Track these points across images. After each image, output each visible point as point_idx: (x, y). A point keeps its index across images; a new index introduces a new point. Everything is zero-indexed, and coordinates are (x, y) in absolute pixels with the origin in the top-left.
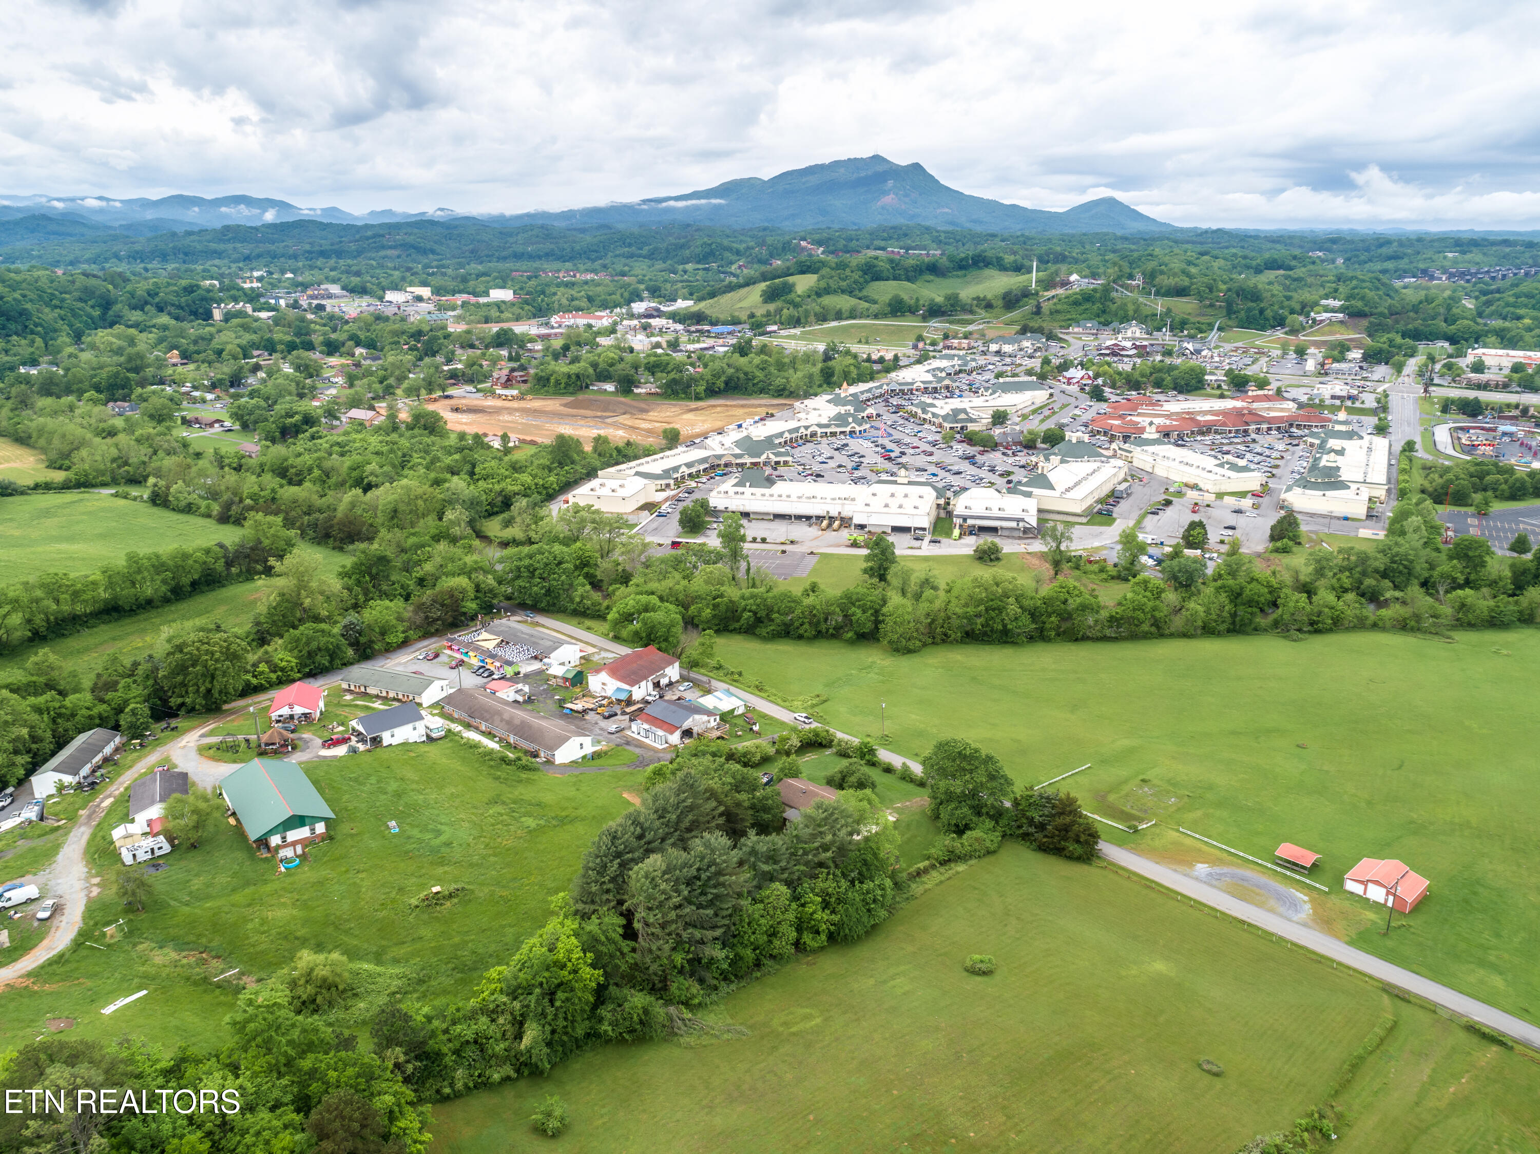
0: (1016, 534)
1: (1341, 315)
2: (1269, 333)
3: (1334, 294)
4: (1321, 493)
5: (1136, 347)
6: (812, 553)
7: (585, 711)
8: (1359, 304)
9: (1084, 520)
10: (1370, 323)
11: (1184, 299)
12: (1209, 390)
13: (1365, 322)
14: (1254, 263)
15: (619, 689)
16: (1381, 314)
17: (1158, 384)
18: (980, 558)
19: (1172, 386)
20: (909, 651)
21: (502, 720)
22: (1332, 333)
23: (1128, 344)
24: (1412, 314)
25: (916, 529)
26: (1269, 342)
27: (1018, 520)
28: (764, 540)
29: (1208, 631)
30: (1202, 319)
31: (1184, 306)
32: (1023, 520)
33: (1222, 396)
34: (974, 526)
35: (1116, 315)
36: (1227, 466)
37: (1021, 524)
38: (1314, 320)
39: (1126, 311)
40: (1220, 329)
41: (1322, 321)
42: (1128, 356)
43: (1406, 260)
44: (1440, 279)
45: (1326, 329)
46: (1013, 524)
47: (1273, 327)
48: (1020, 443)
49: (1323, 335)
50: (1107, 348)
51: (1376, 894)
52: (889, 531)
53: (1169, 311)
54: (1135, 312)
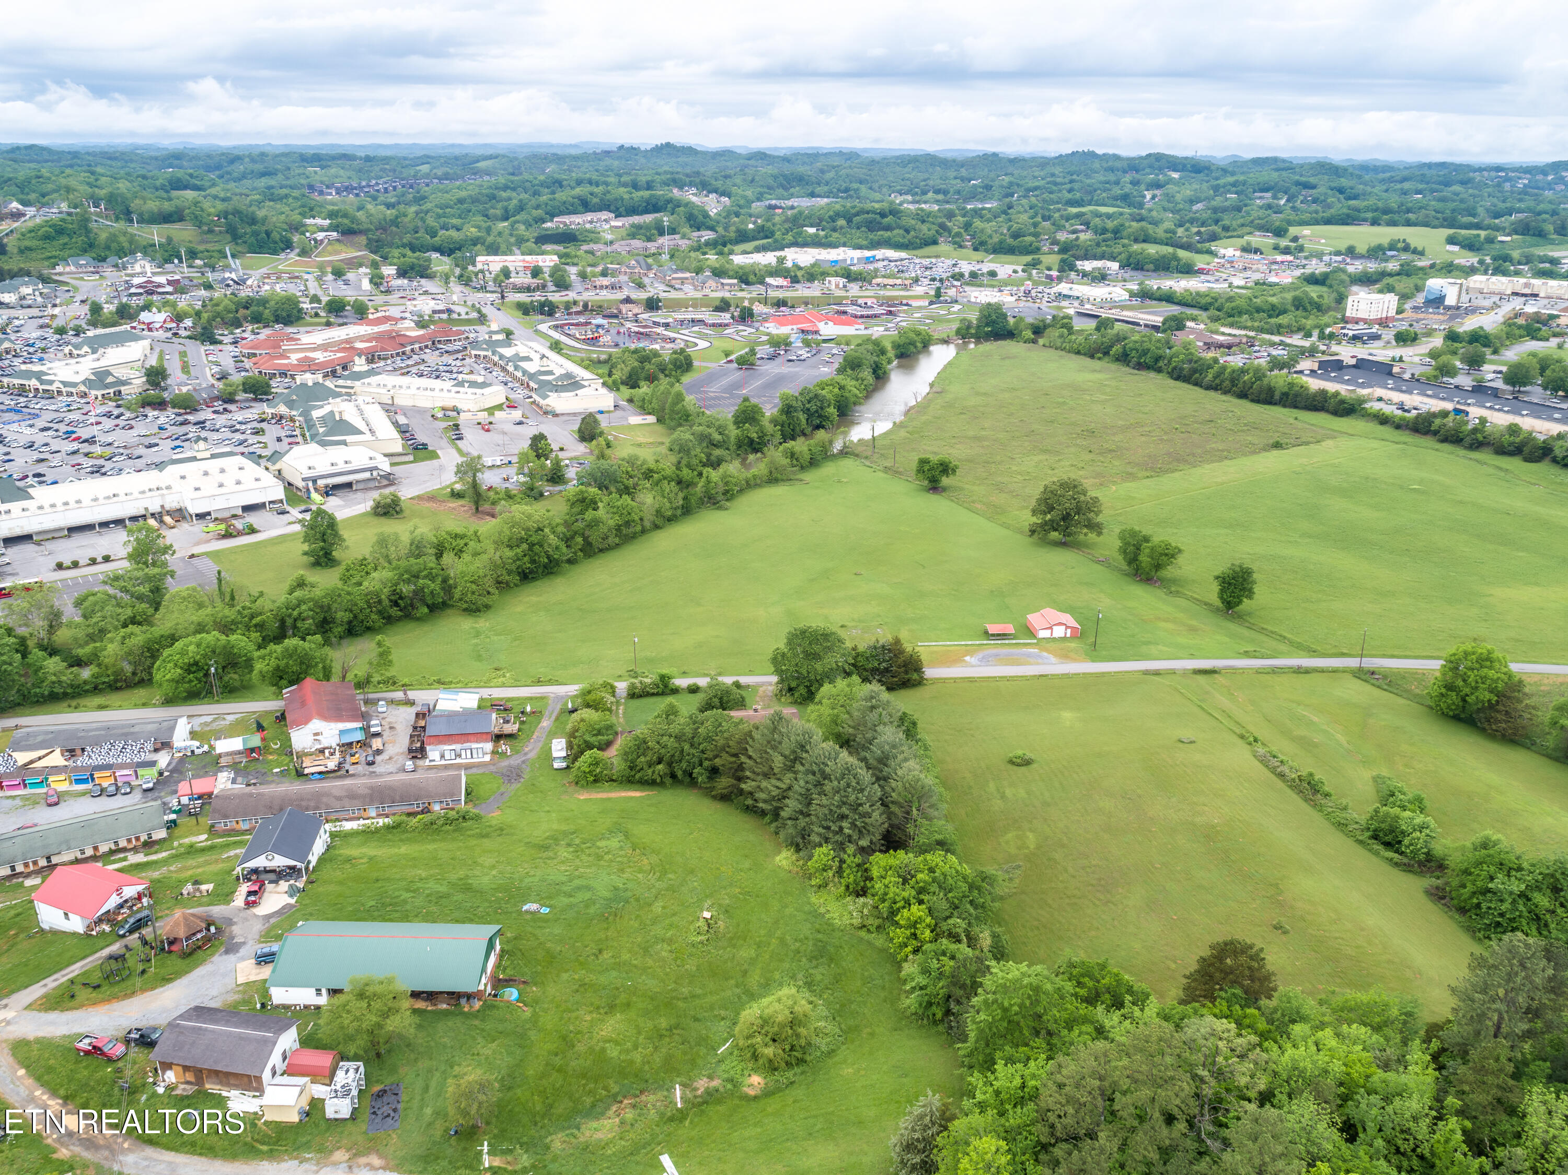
0: (372, 484)
1: (335, 234)
2: (282, 256)
3: (311, 211)
4: (573, 394)
5: (170, 283)
6: (192, 556)
7: (340, 766)
8: (346, 221)
9: (411, 458)
10: (369, 239)
11: (177, 226)
12: (308, 318)
13: (363, 240)
14: (158, 183)
15: (342, 733)
16: (369, 230)
17: (257, 319)
18: (385, 514)
19: (272, 318)
20: (487, 607)
21: (339, 798)
22: (337, 253)
23: (162, 279)
24: (394, 229)
25: (270, 502)
26: (290, 265)
27: (371, 470)
28: (107, 559)
29: (671, 520)
30: (209, 246)
31: (183, 233)
32: (376, 468)
33: (328, 324)
34: (327, 486)
35: (108, 248)
36: (466, 385)
37: (375, 473)
38: (315, 240)
39: (119, 243)
40: (233, 256)
41: (322, 241)
42: (167, 293)
43: (280, 177)
44: (331, 194)
45: (329, 248)
46: (367, 475)
47: (283, 250)
48: (217, 398)
49: (331, 254)
50: (140, 287)
51: (1059, 632)
52: (240, 512)
53: (170, 240)
54: (131, 243)
